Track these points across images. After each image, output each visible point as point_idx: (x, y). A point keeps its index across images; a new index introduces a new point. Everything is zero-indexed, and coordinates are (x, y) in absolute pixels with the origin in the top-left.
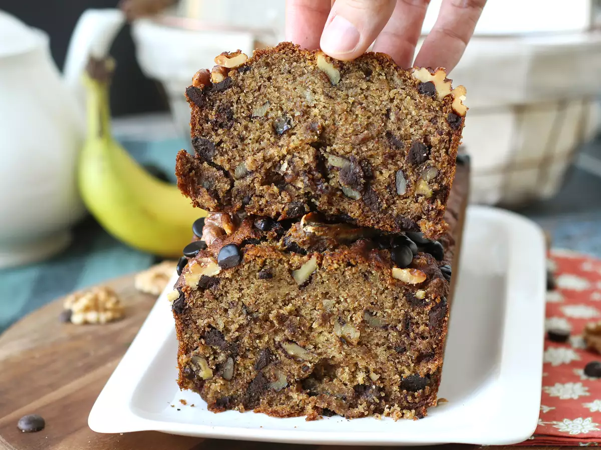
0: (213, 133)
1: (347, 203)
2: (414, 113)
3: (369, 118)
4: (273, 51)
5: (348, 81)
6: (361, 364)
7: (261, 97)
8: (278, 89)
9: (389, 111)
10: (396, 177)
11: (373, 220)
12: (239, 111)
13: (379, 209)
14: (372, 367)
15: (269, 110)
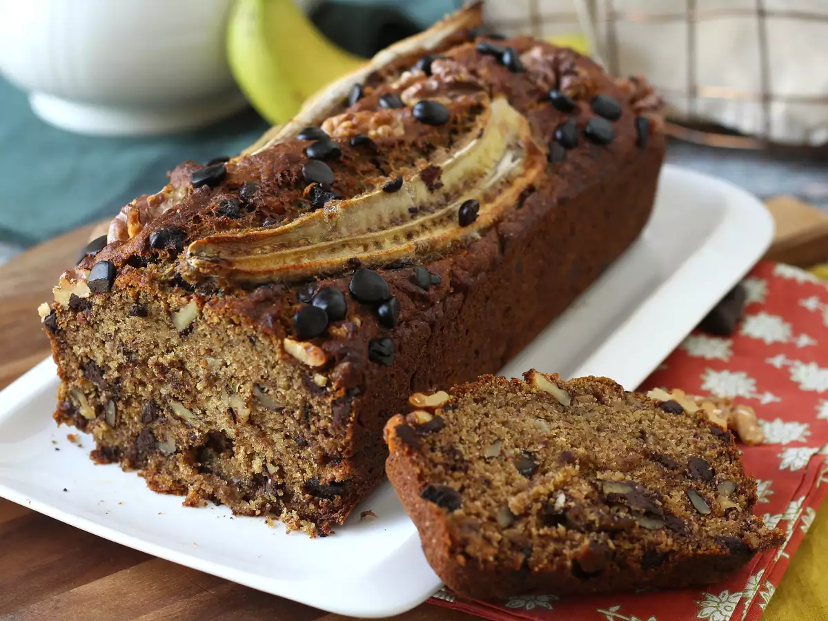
1: (650, 534)
2: (671, 431)
5: (581, 405)
6: (256, 449)
7: (486, 435)
8: (504, 424)
9: (642, 432)
10: (690, 498)
11: (692, 546)
12: (468, 451)
13: (691, 531)
14: (269, 455)
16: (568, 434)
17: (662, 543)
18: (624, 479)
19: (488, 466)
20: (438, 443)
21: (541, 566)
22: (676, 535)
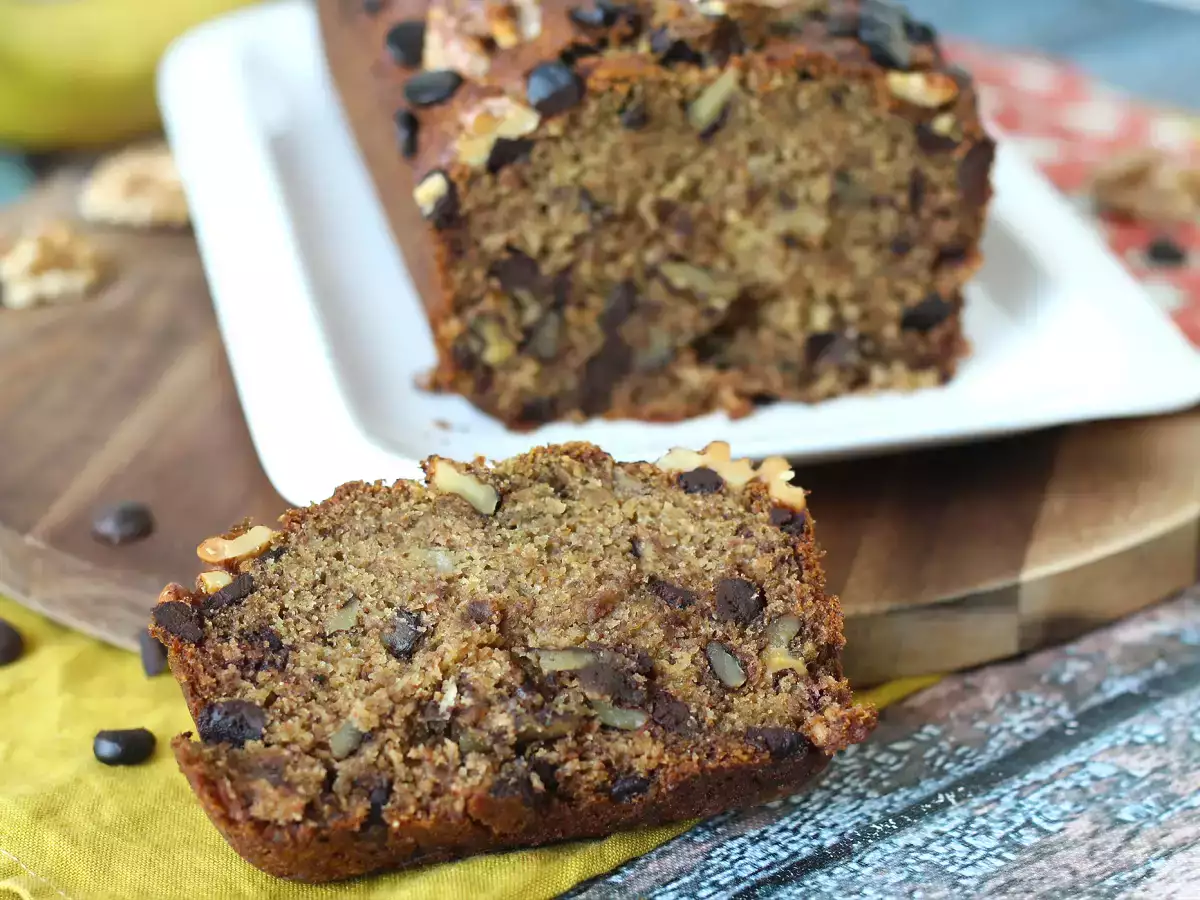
0: (246, 684)
1: (622, 739)
2: (692, 529)
3: (596, 564)
4: (326, 504)
5: (519, 507)
6: (822, 288)
7: (333, 593)
8: (368, 567)
9: (634, 540)
10: (709, 659)
11: (698, 754)
12: (292, 629)
13: (700, 725)
14: (845, 289)
15: (362, 613)
16: (487, 567)
17: (643, 754)
18: (585, 638)
19: (328, 651)
20: (237, 624)
21: (404, 818)
22: (671, 737)
